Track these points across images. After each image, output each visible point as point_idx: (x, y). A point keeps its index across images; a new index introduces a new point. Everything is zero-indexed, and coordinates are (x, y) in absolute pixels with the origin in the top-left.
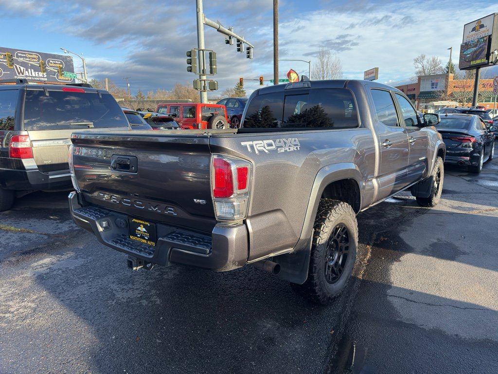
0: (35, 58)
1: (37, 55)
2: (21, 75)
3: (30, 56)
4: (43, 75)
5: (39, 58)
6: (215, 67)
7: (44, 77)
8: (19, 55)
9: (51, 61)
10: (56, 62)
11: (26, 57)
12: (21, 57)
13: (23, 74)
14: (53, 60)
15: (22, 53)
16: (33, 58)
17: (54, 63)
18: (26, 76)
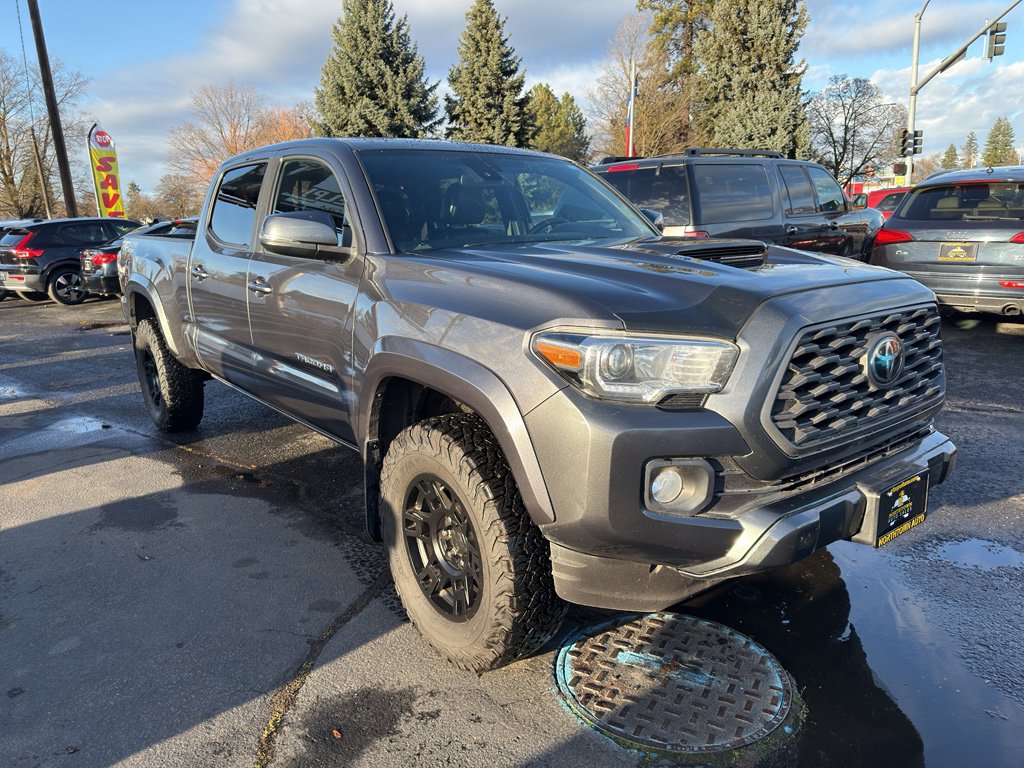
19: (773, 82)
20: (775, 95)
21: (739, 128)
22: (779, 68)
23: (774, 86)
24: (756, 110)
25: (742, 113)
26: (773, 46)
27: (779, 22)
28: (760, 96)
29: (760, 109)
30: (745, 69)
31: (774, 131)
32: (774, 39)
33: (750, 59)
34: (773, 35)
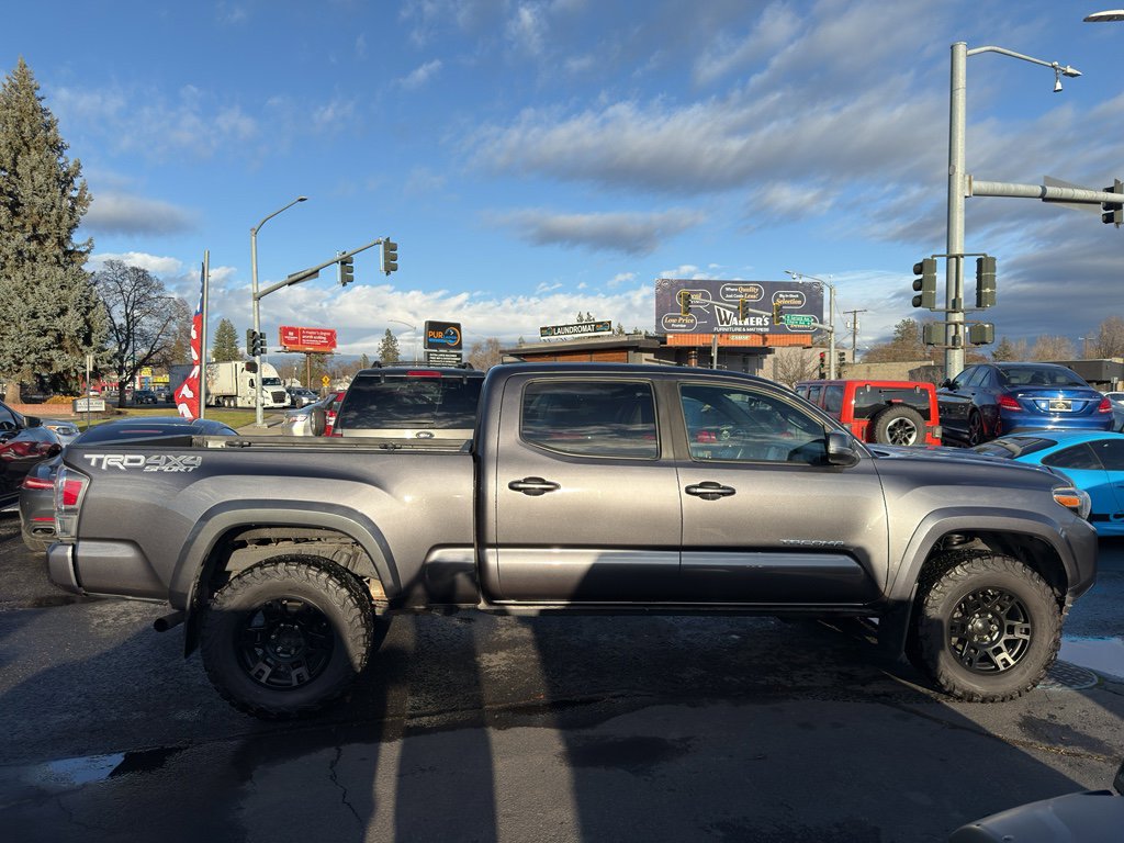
0: (752, 293)
1: (756, 287)
2: (725, 325)
3: (747, 290)
4: (763, 322)
5: (760, 291)
6: (988, 290)
7: (763, 326)
8: (727, 289)
9: (781, 296)
10: (791, 296)
11: (738, 293)
12: (730, 293)
13: (728, 323)
14: (784, 294)
15: (732, 287)
16: (749, 293)
17: (786, 299)
18: (734, 326)
19: (57, 257)
20: (60, 271)
21: (17, 302)
22: (61, 243)
23: (58, 262)
24: (38, 284)
25: (19, 285)
26: (53, 218)
27: (58, 195)
28: (42, 270)
29: (43, 284)
30: (20, 236)
31: (64, 311)
32: (55, 211)
33: (24, 226)
34: (53, 207)
